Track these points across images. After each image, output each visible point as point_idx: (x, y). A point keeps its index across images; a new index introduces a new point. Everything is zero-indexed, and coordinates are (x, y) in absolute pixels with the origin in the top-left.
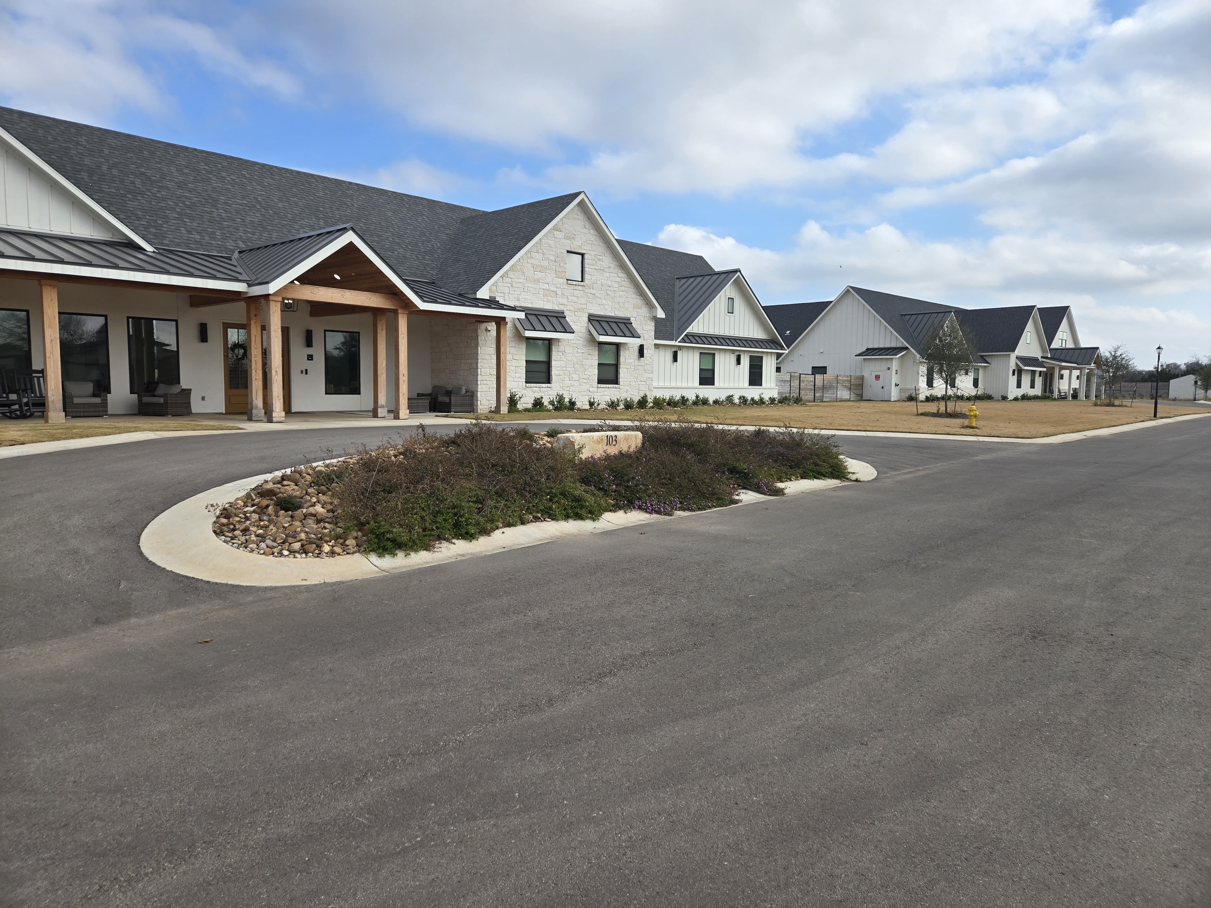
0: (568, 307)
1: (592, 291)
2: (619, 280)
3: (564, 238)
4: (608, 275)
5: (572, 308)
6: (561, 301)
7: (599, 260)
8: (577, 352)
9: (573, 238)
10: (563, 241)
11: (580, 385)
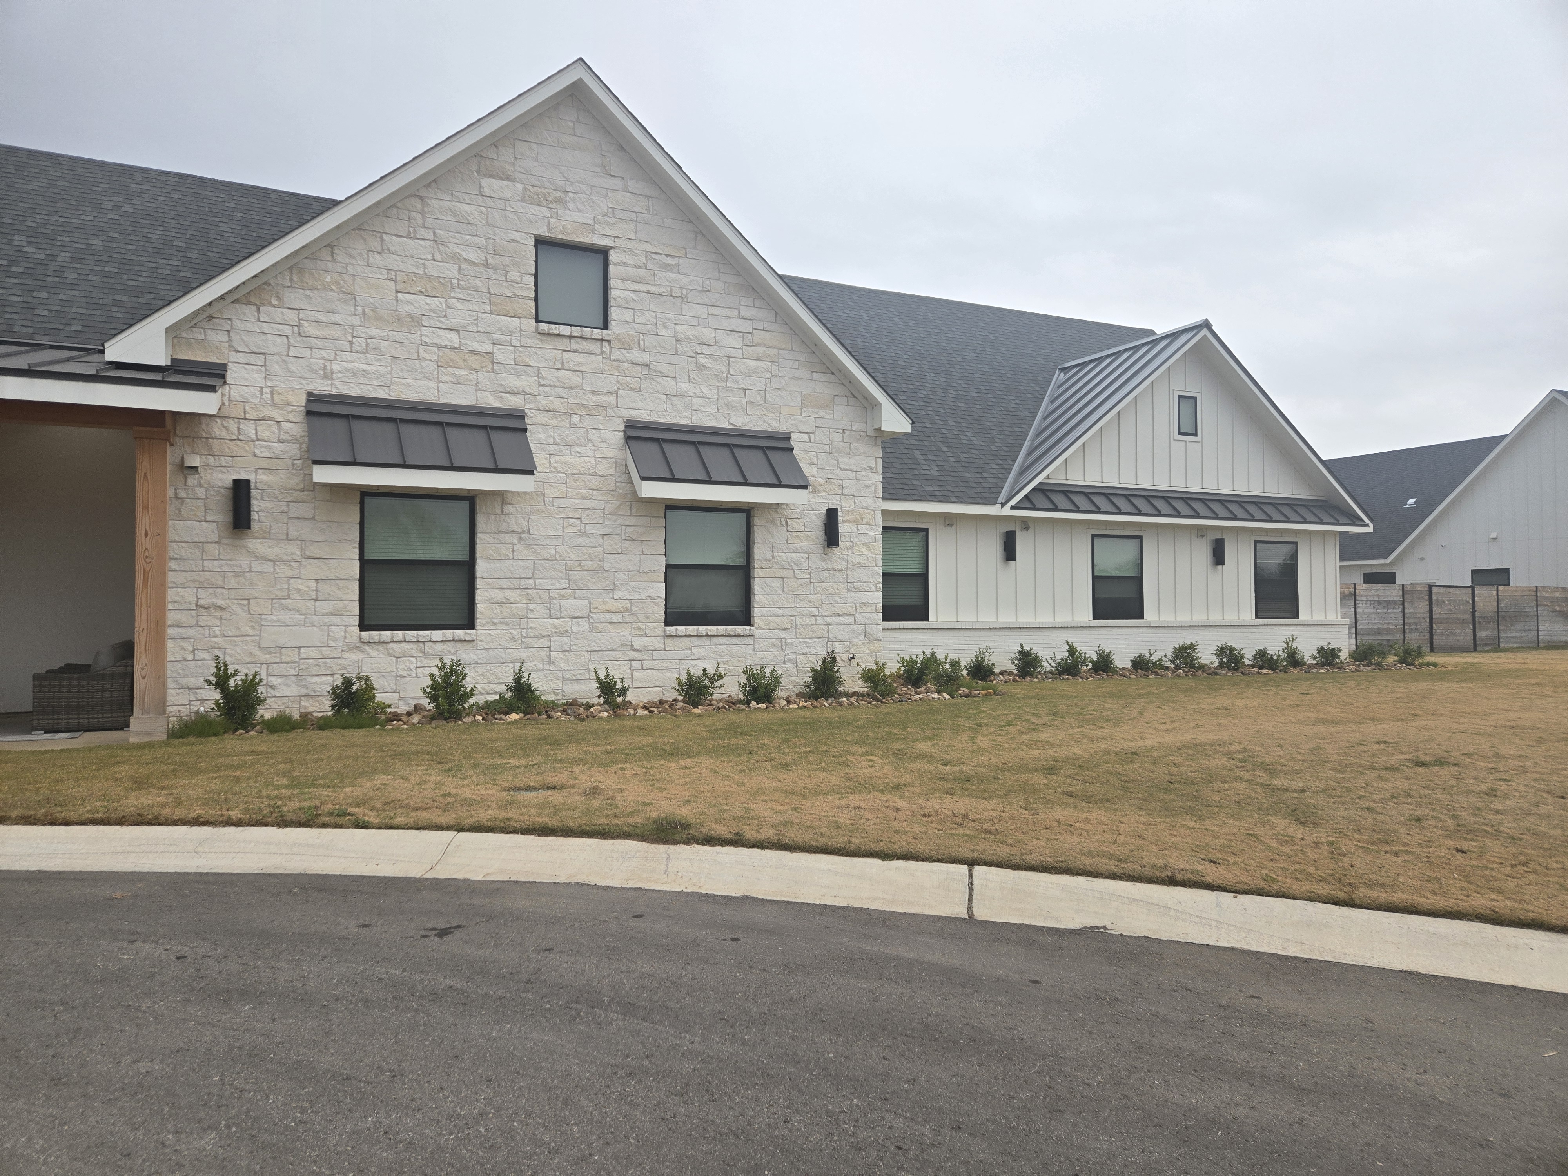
0: (543, 402)
1: (637, 356)
2: (747, 326)
3: (523, 200)
4: (702, 311)
5: (557, 404)
6: (512, 382)
7: (667, 267)
8: (581, 534)
9: (558, 200)
10: (519, 207)
11: (593, 629)
